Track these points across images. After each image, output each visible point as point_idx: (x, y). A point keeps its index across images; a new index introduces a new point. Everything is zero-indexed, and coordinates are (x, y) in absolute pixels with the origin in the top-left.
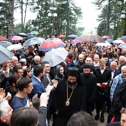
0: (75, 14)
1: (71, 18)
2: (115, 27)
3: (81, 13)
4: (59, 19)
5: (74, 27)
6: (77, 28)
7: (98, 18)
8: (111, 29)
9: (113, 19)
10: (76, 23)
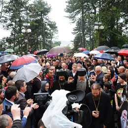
0: (50, 29)
1: (46, 33)
2: (91, 39)
3: (56, 27)
4: (34, 34)
5: (50, 42)
6: (54, 42)
7: (73, 32)
8: (87, 41)
9: (88, 31)
10: (52, 38)
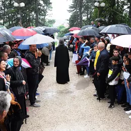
0: (43, 5)
1: (39, 9)
2: (88, 18)
3: (51, 3)
4: (26, 10)
5: (43, 20)
6: (47, 20)
7: (69, 9)
8: (83, 21)
9: (85, 9)
10: (45, 15)
